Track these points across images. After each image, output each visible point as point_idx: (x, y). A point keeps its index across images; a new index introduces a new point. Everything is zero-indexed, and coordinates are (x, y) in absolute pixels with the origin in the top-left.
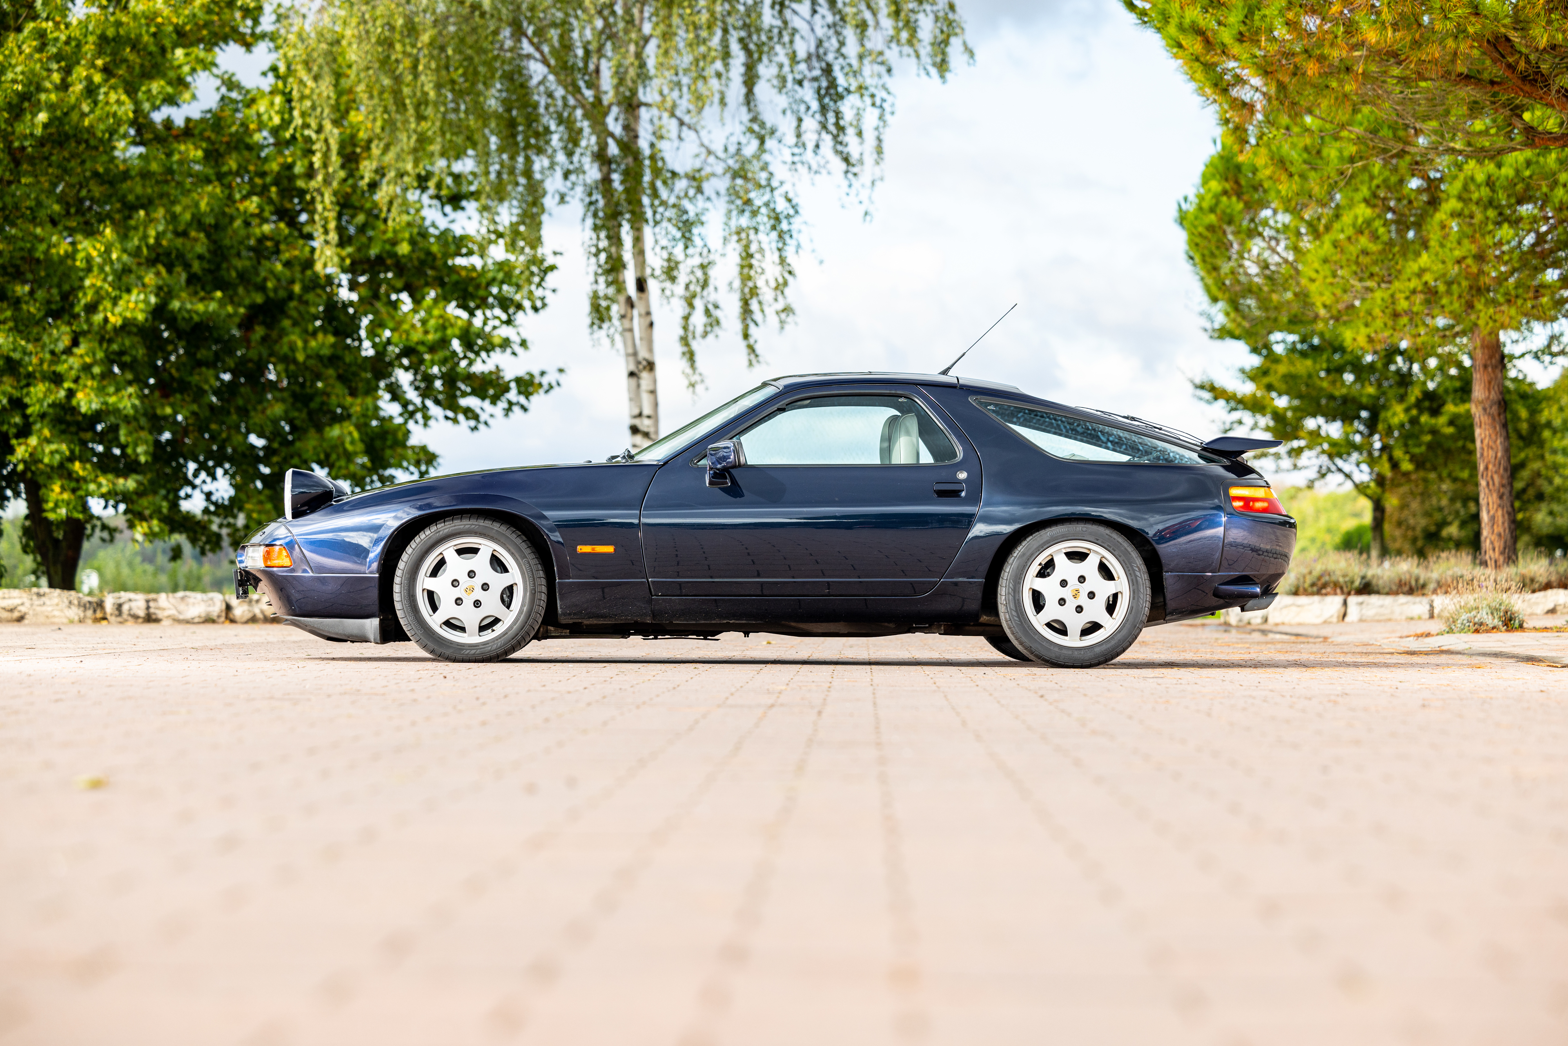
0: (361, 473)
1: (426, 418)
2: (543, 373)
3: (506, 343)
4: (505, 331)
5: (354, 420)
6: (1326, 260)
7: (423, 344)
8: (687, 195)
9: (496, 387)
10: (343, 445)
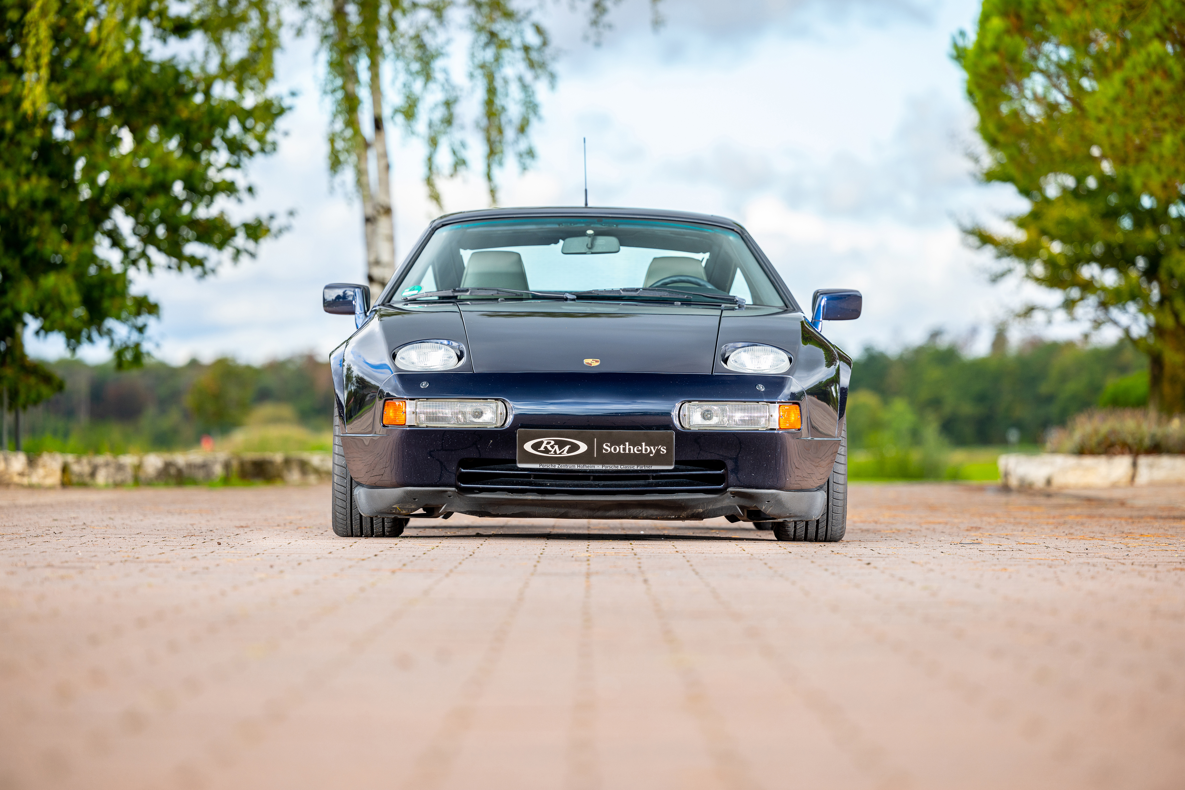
0: (77, 325)
1: (150, 266)
2: (272, 217)
3: (230, 188)
4: (229, 175)
5: (71, 268)
6: (1116, 99)
7: (139, 189)
8: (427, 28)
9: (223, 233)
10: (58, 295)
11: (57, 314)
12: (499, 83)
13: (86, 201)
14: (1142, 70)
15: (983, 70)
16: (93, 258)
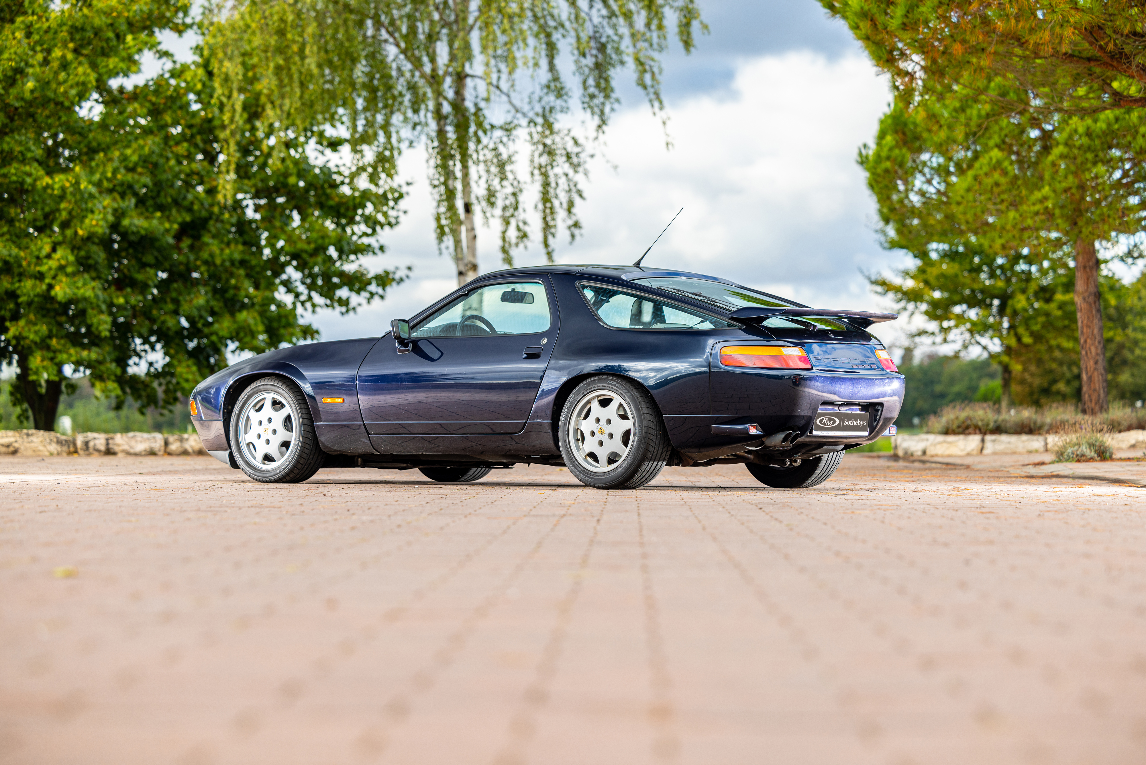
1: (314, 306)
2: (395, 270)
3: (369, 248)
4: (368, 240)
5: (257, 307)
6: (969, 190)
7: (306, 251)
8: (501, 142)
9: (360, 282)
10: (249, 326)
11: (247, 339)
12: (552, 180)
13: (269, 260)
14: (985, 169)
15: (879, 171)
16: (273, 300)
